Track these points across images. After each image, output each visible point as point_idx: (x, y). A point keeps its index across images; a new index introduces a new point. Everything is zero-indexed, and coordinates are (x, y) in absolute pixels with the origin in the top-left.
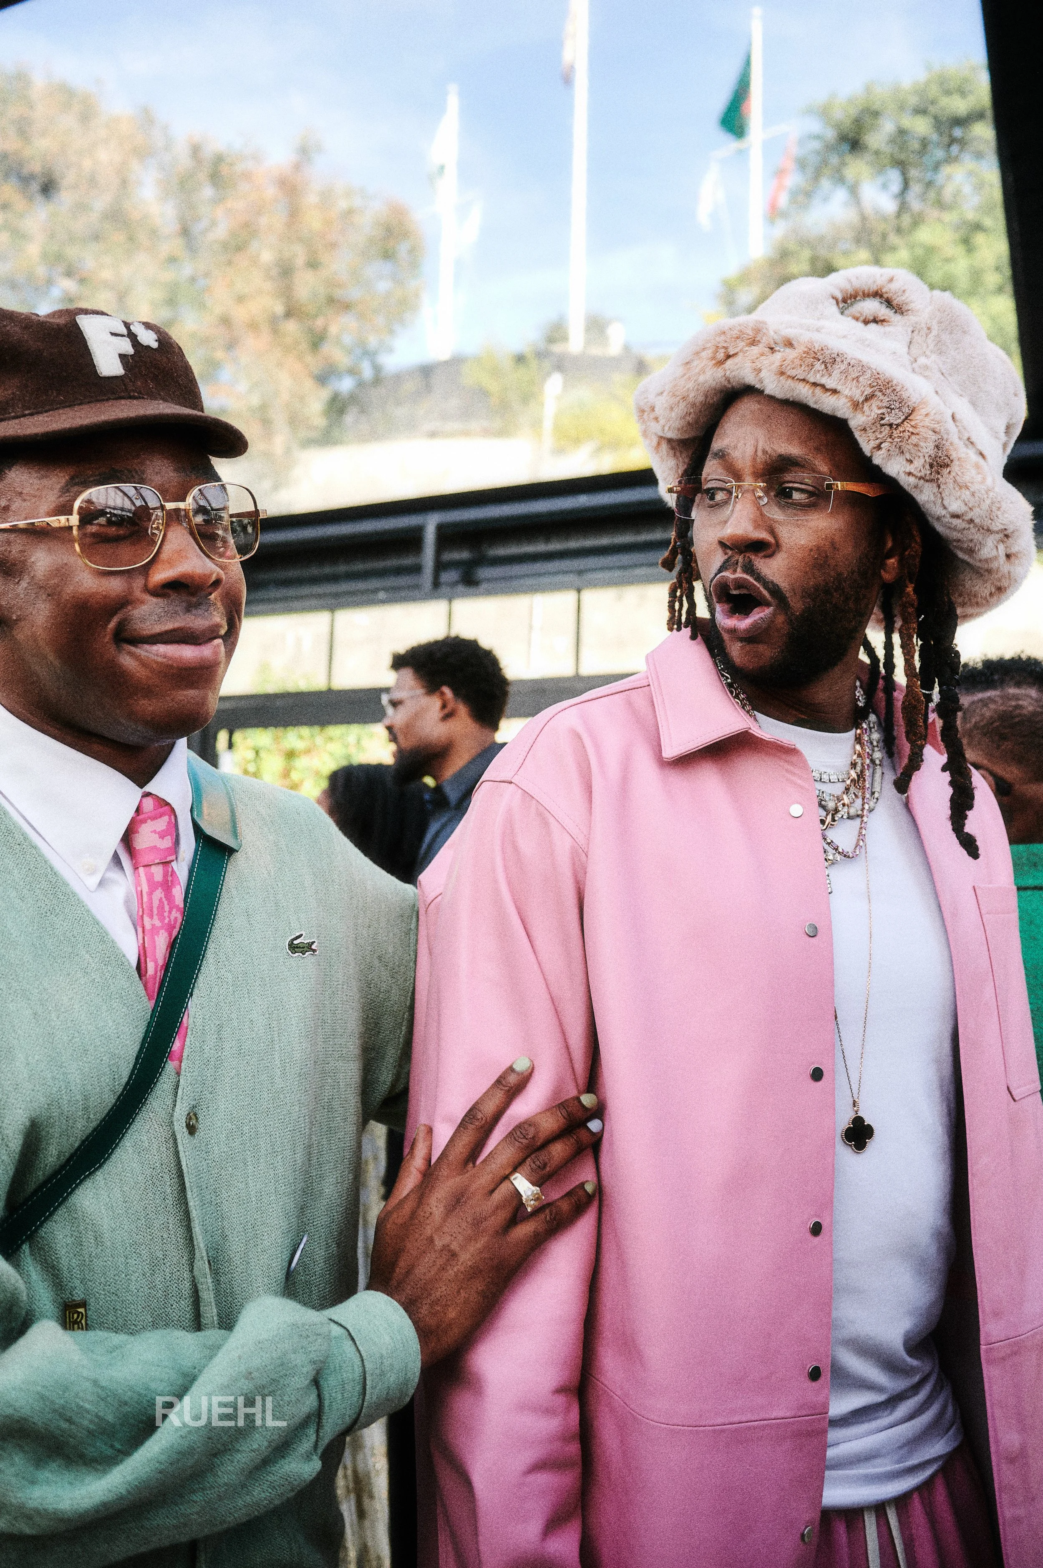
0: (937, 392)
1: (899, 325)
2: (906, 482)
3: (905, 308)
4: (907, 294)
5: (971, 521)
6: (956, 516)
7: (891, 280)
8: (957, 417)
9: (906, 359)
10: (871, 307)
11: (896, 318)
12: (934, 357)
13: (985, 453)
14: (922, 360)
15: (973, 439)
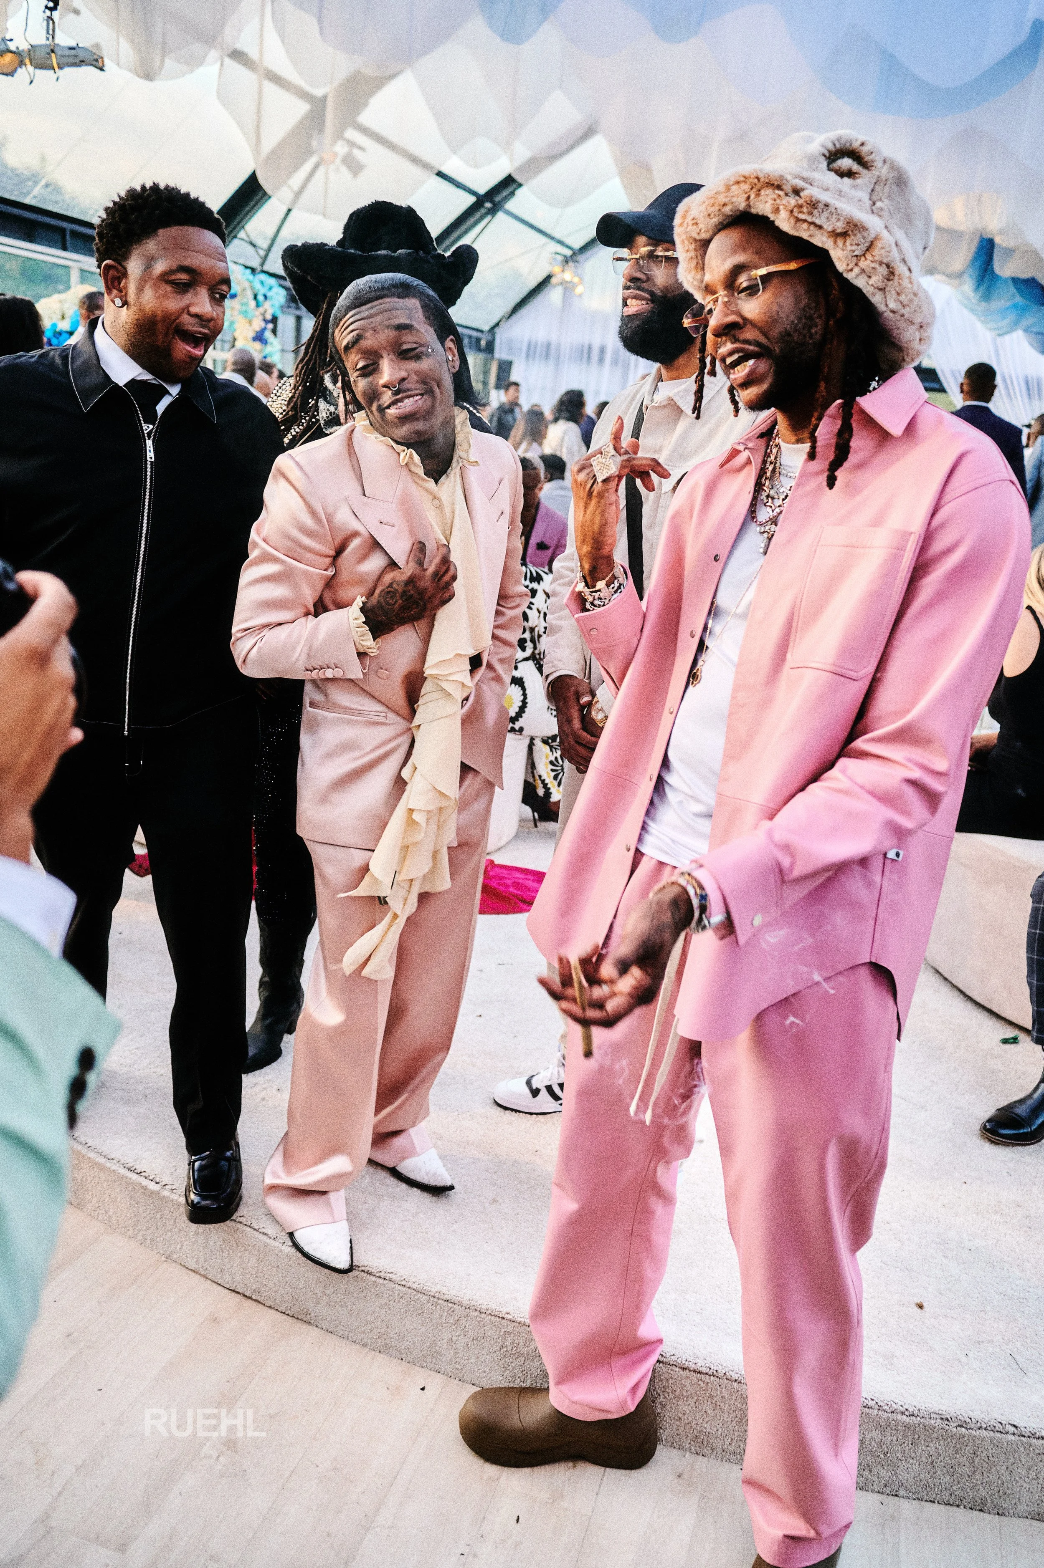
0: (886, 227)
1: (866, 178)
2: (867, 290)
3: (869, 164)
4: (873, 155)
5: (902, 316)
6: (893, 312)
7: (863, 144)
8: (899, 243)
9: (868, 203)
10: (846, 163)
11: (864, 172)
12: (886, 202)
13: (912, 268)
14: (879, 204)
15: (906, 259)
